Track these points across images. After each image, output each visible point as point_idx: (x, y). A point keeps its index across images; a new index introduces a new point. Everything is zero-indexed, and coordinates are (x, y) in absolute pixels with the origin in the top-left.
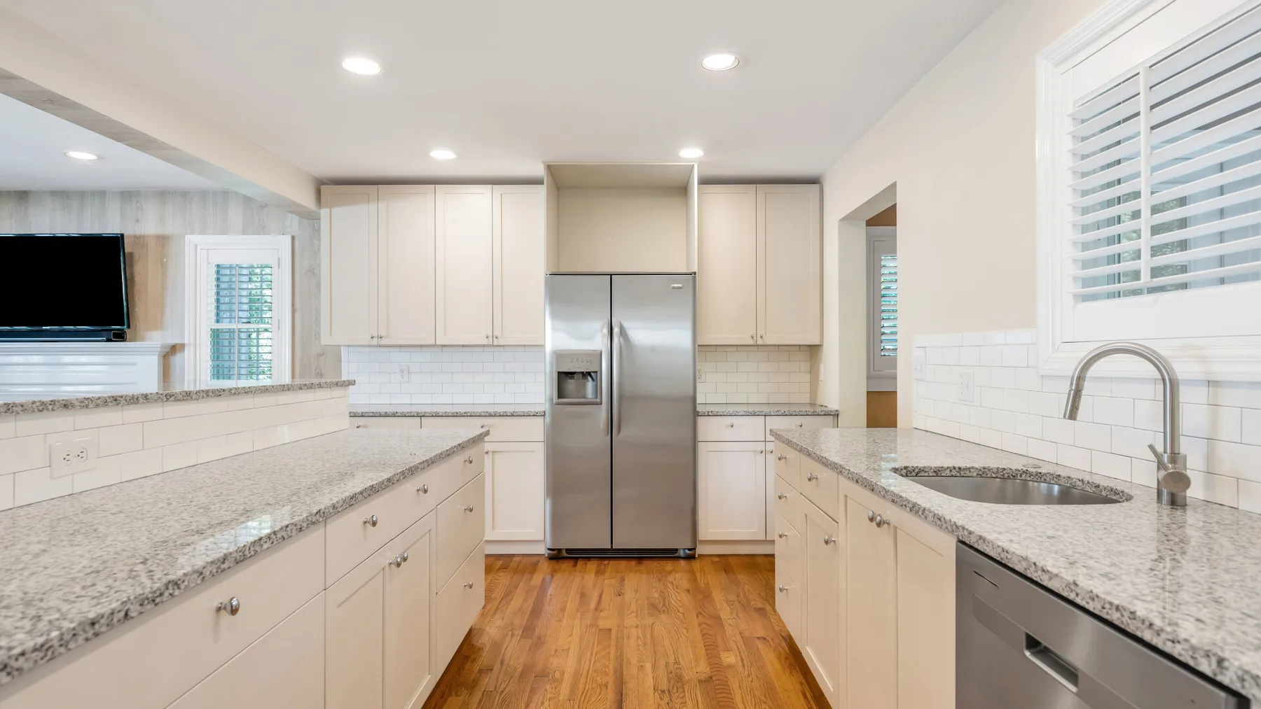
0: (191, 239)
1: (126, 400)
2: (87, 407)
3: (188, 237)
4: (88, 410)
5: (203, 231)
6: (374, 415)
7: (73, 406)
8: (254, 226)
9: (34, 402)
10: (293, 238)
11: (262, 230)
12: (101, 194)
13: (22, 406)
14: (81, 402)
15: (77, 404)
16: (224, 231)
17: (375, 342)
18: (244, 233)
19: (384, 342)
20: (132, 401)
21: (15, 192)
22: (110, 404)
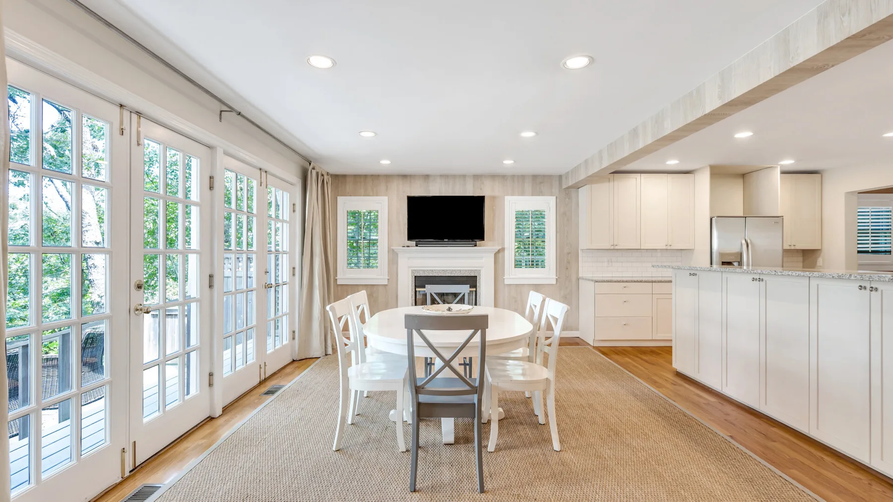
0: (508, 199)
3: (506, 197)
5: (513, 194)
6: (632, 282)
8: (537, 192)
10: (556, 197)
11: (541, 193)
12: (464, 177)
16: (522, 193)
17: (612, 248)
18: (532, 195)
19: (616, 248)
21: (423, 175)
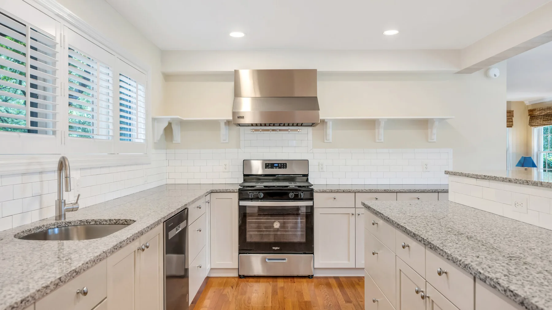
1: (532, 183)
2: (516, 183)
4: (516, 184)
7: (512, 182)
9: (501, 177)
13: (498, 178)
14: (515, 180)
15: (513, 181)
20: (534, 184)
22: (525, 183)
